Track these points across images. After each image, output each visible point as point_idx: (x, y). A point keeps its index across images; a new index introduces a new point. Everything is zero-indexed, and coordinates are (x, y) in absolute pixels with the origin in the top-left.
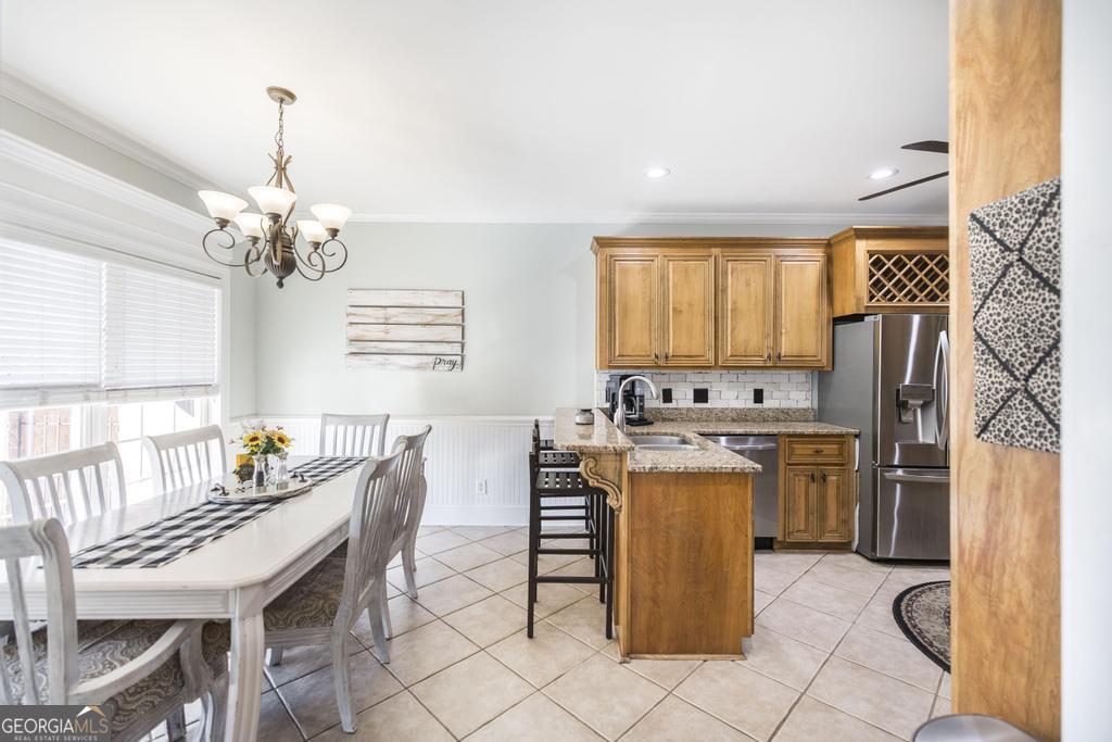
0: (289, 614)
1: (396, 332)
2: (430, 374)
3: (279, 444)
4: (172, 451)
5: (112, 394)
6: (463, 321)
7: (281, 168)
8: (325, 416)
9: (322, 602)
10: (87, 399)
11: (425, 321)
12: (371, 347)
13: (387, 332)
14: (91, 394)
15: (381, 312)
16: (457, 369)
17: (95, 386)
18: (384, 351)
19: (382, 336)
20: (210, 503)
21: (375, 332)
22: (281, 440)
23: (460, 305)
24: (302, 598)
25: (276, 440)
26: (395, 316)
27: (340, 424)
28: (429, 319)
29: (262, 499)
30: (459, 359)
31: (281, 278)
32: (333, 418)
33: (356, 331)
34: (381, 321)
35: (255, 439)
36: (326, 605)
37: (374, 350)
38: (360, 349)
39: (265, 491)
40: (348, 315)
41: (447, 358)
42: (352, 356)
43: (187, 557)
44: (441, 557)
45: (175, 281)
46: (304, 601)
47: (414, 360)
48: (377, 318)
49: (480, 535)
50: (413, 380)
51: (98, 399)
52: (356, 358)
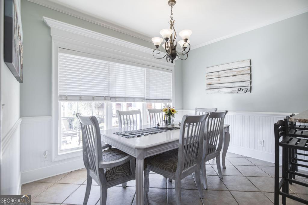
0: (163, 165)
1: (223, 80)
2: (236, 95)
3: (172, 112)
4: (153, 114)
5: (147, 100)
6: (251, 72)
7: (172, 25)
8: (196, 108)
9: (172, 164)
10: (142, 101)
11: (233, 74)
12: (214, 86)
13: (220, 81)
14: (143, 100)
15: (217, 73)
16: (248, 92)
17: (144, 98)
18: (219, 87)
19: (218, 82)
20: (155, 127)
21: (215, 81)
22: (173, 111)
23: (249, 65)
24: (168, 161)
25: (171, 111)
26: (222, 74)
27: (201, 111)
28: (235, 73)
29: (166, 128)
30: (249, 88)
31: (172, 60)
32: (199, 109)
33: (209, 81)
34: (217, 77)
35: (166, 110)
36: (174, 166)
37: (215, 87)
38: (210, 87)
39: (168, 126)
40: (206, 76)
41: (243, 88)
42: (208, 90)
43: (136, 138)
44: (238, 167)
45: (161, 72)
46: (168, 162)
47: (229, 90)
48: (215, 76)
49: (260, 164)
50: (229, 97)
51: (144, 101)
52: (209, 90)
